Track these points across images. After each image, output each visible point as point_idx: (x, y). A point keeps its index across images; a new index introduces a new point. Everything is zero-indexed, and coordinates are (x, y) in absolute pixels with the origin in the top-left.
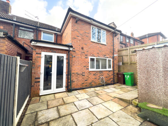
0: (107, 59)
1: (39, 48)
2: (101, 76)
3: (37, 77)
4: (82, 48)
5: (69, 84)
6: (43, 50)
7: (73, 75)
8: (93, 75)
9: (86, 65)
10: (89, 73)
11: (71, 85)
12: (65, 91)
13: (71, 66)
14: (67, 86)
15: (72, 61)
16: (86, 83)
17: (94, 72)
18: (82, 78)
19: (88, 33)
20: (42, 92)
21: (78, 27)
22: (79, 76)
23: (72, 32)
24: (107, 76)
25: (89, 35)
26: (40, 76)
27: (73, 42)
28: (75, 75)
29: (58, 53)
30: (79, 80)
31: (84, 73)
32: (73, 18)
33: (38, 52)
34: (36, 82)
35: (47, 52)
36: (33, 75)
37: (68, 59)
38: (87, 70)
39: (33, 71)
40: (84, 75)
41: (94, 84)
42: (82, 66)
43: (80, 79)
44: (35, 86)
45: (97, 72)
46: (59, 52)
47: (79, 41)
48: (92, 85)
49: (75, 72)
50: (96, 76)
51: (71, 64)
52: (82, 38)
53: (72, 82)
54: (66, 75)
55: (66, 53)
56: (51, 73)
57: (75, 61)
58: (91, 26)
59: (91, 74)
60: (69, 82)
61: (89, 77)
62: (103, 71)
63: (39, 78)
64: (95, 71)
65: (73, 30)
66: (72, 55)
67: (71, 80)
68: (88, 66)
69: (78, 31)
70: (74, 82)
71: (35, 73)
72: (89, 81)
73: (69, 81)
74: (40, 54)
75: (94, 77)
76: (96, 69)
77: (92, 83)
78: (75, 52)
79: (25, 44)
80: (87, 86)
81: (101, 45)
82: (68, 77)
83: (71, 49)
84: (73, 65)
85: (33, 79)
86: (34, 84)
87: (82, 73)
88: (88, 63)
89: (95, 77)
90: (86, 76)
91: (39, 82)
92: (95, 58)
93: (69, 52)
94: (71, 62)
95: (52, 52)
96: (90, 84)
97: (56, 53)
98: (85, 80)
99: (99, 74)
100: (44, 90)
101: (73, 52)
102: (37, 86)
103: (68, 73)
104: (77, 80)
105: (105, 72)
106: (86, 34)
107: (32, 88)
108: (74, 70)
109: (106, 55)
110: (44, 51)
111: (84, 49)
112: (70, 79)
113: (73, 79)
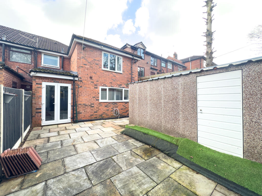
0: (124, 89)
1: (40, 79)
2: (114, 108)
3: (38, 107)
4: (91, 78)
5: (75, 115)
6: (43, 81)
7: (80, 106)
8: (104, 106)
9: (96, 96)
10: (99, 104)
11: (76, 116)
12: (70, 122)
13: (77, 97)
14: (72, 117)
15: (78, 91)
16: (96, 115)
17: (106, 104)
18: (91, 110)
19: (98, 61)
20: (44, 122)
21: (85, 54)
22: (86, 107)
23: (78, 60)
24: (123, 107)
25: (99, 62)
26: (41, 106)
27: (79, 71)
28: (82, 106)
29: (61, 83)
30: (86, 111)
31: (93, 104)
32: (78, 45)
33: (39, 83)
34: (37, 113)
35: (48, 82)
36: (33, 105)
37: (73, 89)
38: (97, 101)
39: (33, 102)
40: (93, 107)
41: (105, 116)
42: (90, 97)
43: (88, 110)
44: (37, 116)
45: (110, 104)
46: (63, 82)
47: (87, 69)
48: (104, 117)
49: (82, 103)
50: (108, 107)
51: (77, 94)
52: (90, 67)
53: (78, 113)
54: (72, 106)
55: (71, 83)
56: (54, 104)
57: (82, 91)
58: (101, 53)
59: (101, 105)
60: (75, 114)
61: (100, 108)
62: (117, 102)
63: (41, 109)
64: (107, 102)
65: (79, 58)
66: (78, 85)
67: (76, 112)
68: (98, 97)
69: (85, 59)
70: (81, 113)
71: (35, 104)
72: (100, 113)
73: (75, 112)
74: (41, 84)
75: (105, 108)
76: (109, 100)
77: (103, 115)
78: (82, 82)
79: (19, 70)
80: (96, 118)
81: (115, 74)
82: (73, 108)
83: (76, 79)
84: (80, 95)
85: (34, 109)
86: (35, 115)
87: (91, 104)
88: (99, 93)
89: (107, 109)
90: (95, 108)
91: (41, 112)
92: (107, 88)
93: (74, 82)
94: (77, 93)
95: (54, 82)
96: (100, 116)
97: (58, 83)
98: (95, 112)
99: (112, 106)
100: (46, 120)
101: (80, 82)
102: (38, 116)
103: (73, 104)
104: (85, 111)
105: (120, 103)
106: (96, 61)
107: (33, 118)
108: (81, 101)
109: (122, 85)
110: (45, 81)
111: (93, 78)
112: (76, 110)
113: (80, 110)
